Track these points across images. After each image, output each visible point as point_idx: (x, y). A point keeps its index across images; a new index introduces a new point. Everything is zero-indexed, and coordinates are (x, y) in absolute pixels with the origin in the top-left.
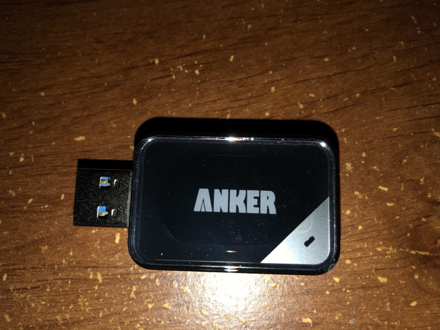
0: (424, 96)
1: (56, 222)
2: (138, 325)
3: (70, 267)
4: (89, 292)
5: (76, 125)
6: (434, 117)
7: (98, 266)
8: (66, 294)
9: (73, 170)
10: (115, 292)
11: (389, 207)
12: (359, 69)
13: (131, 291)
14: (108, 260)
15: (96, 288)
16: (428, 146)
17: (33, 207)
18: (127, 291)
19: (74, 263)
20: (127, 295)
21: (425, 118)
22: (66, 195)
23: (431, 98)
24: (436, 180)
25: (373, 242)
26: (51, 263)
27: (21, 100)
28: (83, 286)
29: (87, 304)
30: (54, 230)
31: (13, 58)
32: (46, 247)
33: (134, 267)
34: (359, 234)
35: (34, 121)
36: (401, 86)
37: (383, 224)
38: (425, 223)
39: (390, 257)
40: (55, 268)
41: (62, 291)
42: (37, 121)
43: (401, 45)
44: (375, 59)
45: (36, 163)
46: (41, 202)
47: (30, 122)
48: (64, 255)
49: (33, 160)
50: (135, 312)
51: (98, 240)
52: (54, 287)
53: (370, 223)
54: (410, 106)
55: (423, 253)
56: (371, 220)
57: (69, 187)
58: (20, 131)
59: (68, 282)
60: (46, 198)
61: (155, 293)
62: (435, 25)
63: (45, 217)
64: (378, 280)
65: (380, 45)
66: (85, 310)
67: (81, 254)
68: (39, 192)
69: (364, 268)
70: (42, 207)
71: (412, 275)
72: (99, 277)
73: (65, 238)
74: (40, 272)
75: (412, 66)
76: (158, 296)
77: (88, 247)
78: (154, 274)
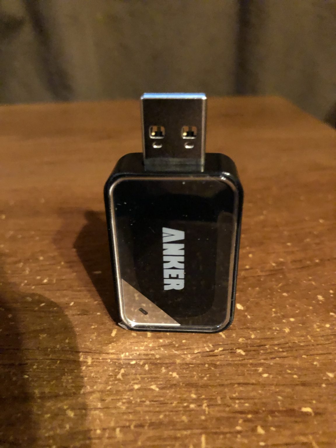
2: (120, 403)
3: (63, 351)
4: (76, 371)
7: (90, 351)
8: (51, 371)
12: (315, 249)
13: (119, 373)
14: (101, 348)
15: (84, 368)
17: (44, 308)
18: (114, 373)
19: (68, 348)
20: (114, 376)
22: (75, 302)
26: (45, 347)
28: (71, 366)
29: (70, 381)
30: (56, 324)
32: (45, 335)
33: (125, 354)
35: (63, 262)
40: (47, 350)
41: (49, 369)
44: (325, 245)
45: (56, 283)
46: (51, 306)
47: (61, 262)
48: (60, 342)
49: (54, 282)
50: (119, 391)
51: (95, 333)
52: (41, 365)
57: (80, 298)
58: (50, 266)
59: (57, 362)
61: (143, 376)
63: (51, 316)
66: (66, 386)
68: (52, 300)
70: (52, 309)
72: (89, 360)
76: (146, 379)
77: (85, 337)
78: (144, 361)
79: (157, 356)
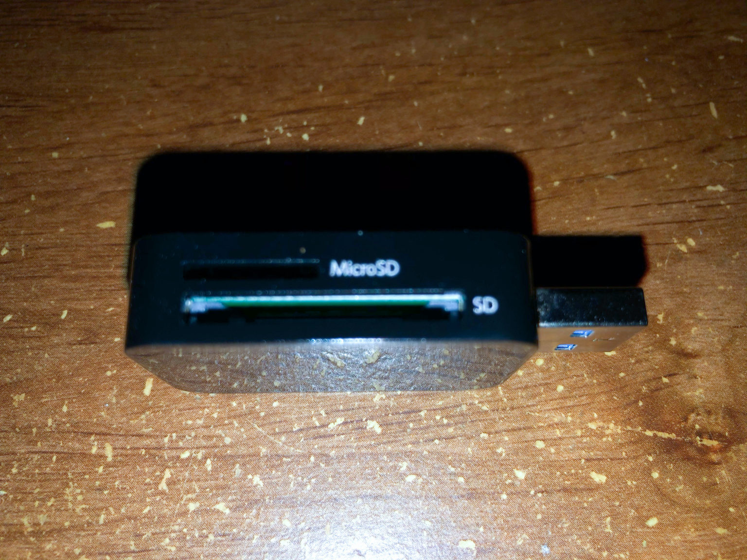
0: (660, 191)
1: (46, 355)
2: (167, 541)
3: (59, 432)
4: (87, 477)
5: (104, 205)
6: (677, 222)
7: (108, 432)
8: (45, 479)
9: (88, 273)
10: (132, 480)
11: (608, 357)
12: (559, 146)
13: (161, 478)
14: (128, 422)
15: (101, 470)
16: (669, 265)
17: (12, 328)
18: (154, 478)
19: (68, 425)
20: (153, 486)
21: (662, 223)
22: (70, 311)
23: (671, 194)
24: (683, 317)
25: (583, 413)
26: (26, 424)
27: (19, 163)
28: (77, 467)
29: (80, 498)
30: (40, 368)
31: (16, 101)
32: (23, 396)
33: (171, 437)
34: (559, 398)
35: (34, 194)
36: (623, 174)
37: (599, 384)
38: (667, 386)
39: (610, 439)
40: (31, 432)
41: (39, 474)
42: (39, 195)
43: (622, 116)
44: (584, 133)
45: (27, 259)
46: (25, 322)
47: (29, 195)
48: (52, 411)
49: (23, 254)
50: (164, 517)
51: (115, 388)
52: (24, 466)
53: (576, 382)
54: (638, 204)
55: (665, 435)
56: (578, 376)
57: (78, 300)
58: (9, 208)
59: (51, 458)
60: (35, 315)
61: (202, 483)
62: (673, 91)
63: (28, 347)
64: (591, 478)
65: (591, 115)
66: (74, 510)
67: (82, 411)
68: (25, 304)
69: (566, 456)
70: (26, 329)
71: (648, 471)
72: (109, 452)
73: (58, 382)
74: (4, 438)
75: (640, 147)
76: (208, 490)
77: (96, 399)
78: (204, 451)
79: (228, 441)
